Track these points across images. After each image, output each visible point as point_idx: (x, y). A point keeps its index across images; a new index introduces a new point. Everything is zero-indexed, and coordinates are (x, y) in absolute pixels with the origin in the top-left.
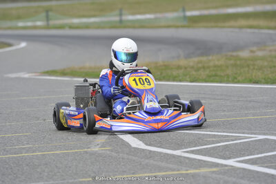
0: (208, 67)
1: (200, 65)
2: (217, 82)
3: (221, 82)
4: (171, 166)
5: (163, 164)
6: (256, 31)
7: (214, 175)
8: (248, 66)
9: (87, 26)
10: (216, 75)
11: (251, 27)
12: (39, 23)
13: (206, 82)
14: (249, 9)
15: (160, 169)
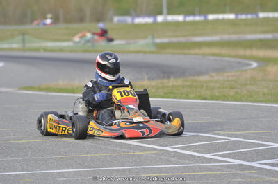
0: (168, 87)
1: (160, 85)
2: (172, 98)
3: (175, 98)
4: (124, 150)
5: (118, 149)
6: (218, 58)
7: (153, 155)
8: (202, 87)
9: (61, 50)
10: (172, 93)
11: (213, 55)
12: (15, 46)
13: (163, 97)
14: (216, 38)
15: (114, 151)
